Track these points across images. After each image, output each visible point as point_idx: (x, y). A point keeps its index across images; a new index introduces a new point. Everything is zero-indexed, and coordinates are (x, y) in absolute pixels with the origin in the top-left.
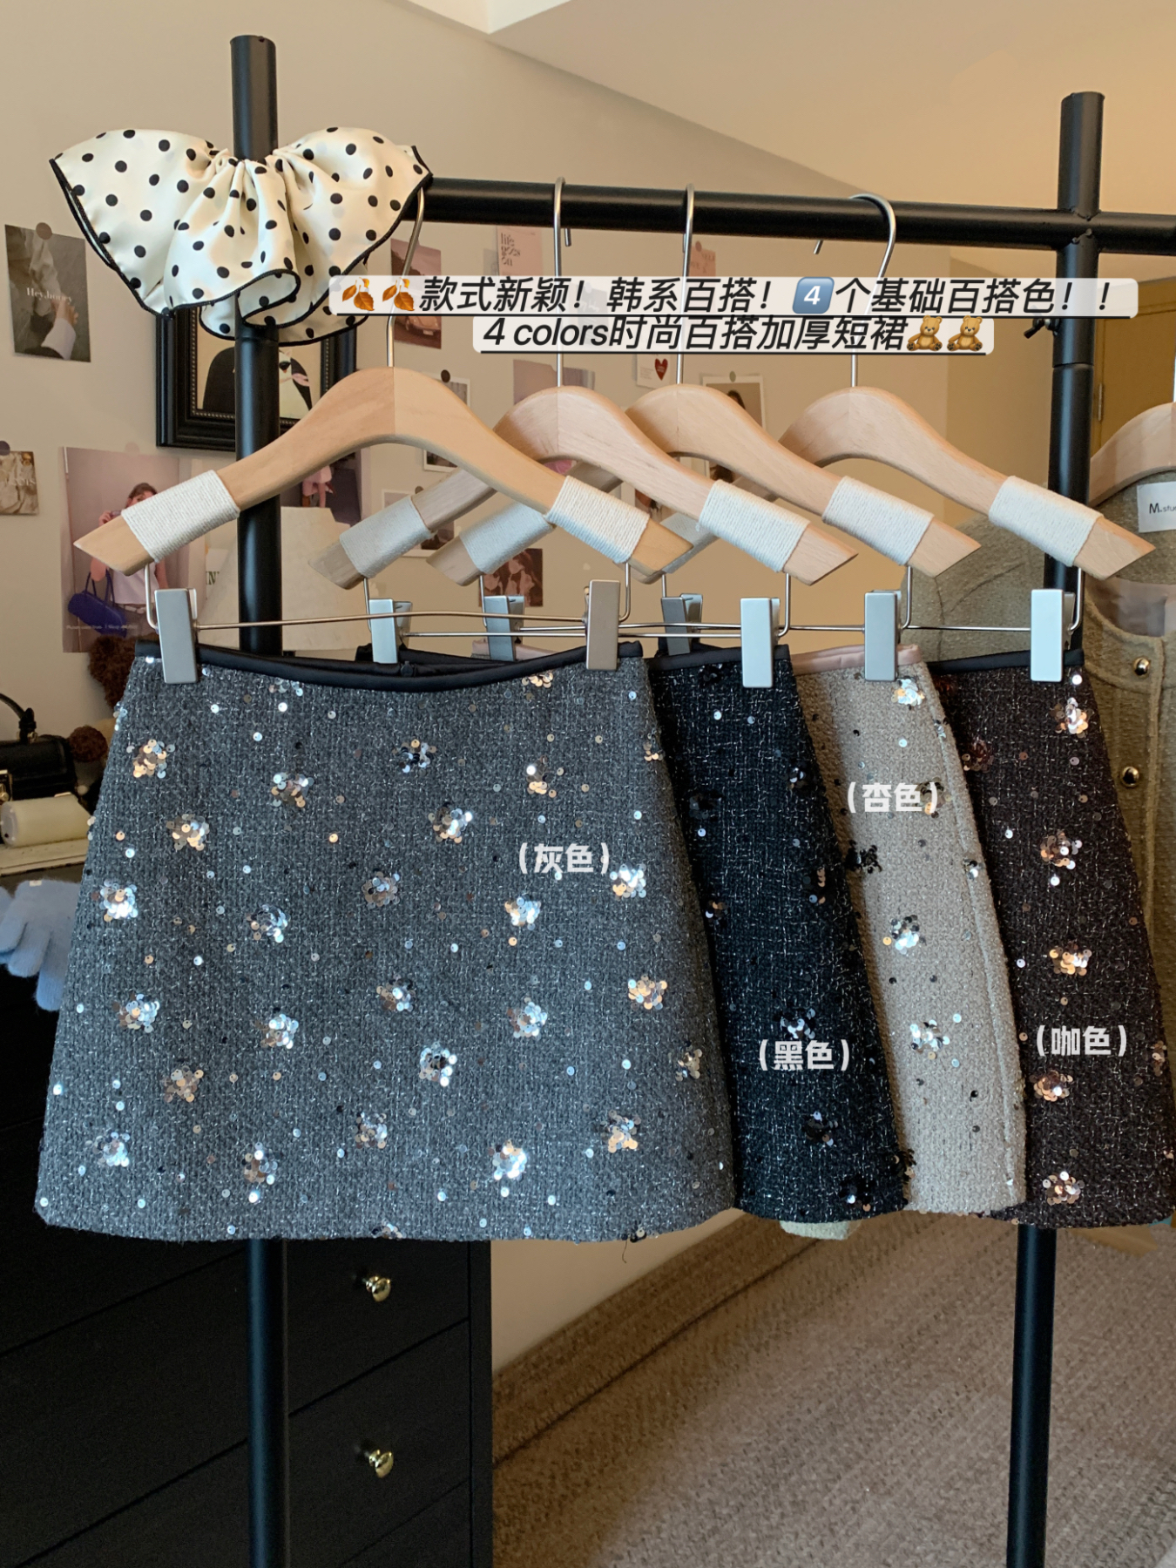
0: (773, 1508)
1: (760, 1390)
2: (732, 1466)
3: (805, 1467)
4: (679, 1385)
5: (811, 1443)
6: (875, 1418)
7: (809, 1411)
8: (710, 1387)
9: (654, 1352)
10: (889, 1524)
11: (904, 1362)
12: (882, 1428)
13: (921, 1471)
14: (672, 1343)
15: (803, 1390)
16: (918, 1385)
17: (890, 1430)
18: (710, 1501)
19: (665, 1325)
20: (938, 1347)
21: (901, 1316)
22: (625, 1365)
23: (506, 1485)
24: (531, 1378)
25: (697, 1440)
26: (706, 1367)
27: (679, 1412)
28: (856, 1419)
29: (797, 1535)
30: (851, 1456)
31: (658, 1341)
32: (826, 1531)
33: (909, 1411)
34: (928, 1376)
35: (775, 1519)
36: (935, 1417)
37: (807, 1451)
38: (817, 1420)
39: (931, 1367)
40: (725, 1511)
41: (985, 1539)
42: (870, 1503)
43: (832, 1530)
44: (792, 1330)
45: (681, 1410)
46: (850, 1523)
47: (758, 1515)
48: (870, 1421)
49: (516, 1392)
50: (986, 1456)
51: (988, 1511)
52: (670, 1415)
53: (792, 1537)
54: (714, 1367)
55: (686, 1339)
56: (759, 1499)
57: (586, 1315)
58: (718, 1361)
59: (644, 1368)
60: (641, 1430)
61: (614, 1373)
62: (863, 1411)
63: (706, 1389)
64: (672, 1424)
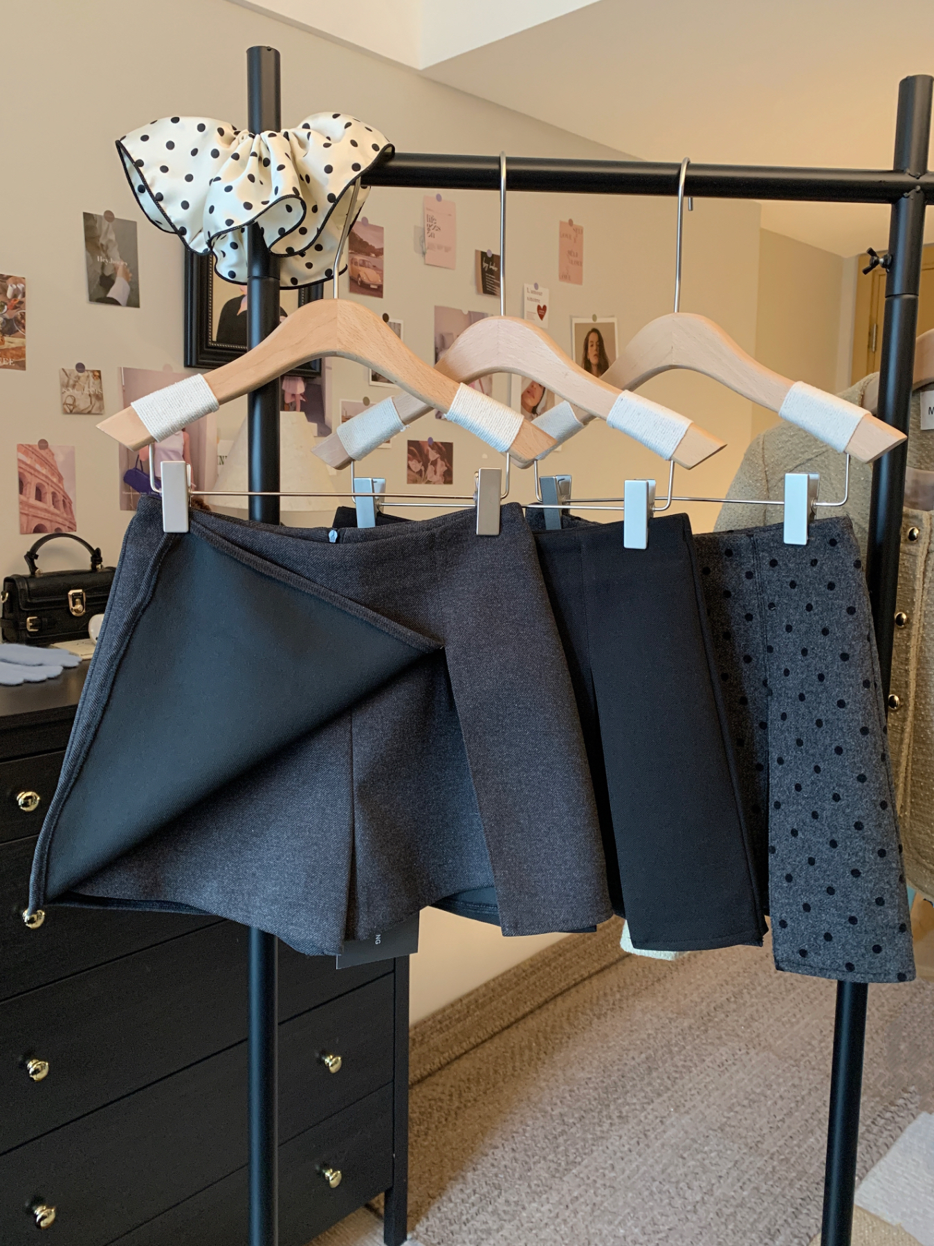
0: (605, 1119)
1: (599, 1044)
2: (577, 1092)
3: (629, 1095)
4: (542, 1040)
5: (634, 1079)
6: (681, 1064)
8: (563, 1041)
9: (524, 1016)
10: (686, 1132)
11: (703, 1028)
12: (684, 1070)
13: (711, 1100)
14: (538, 1012)
15: (630, 1044)
16: (712, 1044)
17: (690, 1072)
18: (561, 1115)
19: (533, 998)
20: (728, 1019)
21: (702, 998)
22: (505, 1024)
23: (417, 1100)
24: (437, 1030)
25: (553, 1075)
26: (562, 1027)
27: (541, 1056)
28: (667, 1065)
29: (621, 1137)
30: (662, 1088)
31: (527, 1010)
32: (642, 1136)
33: (704, 1060)
34: (720, 1038)
35: (606, 1127)
36: (723, 1065)
37: (631, 1084)
38: (639, 1064)
39: (723, 1033)
40: (571, 1121)
41: (753, 1144)
42: (673, 1119)
43: (645, 1135)
44: (624, 1006)
46: (659, 1131)
47: (594, 1124)
48: (677, 1066)
49: (426, 1040)
50: (758, 1091)
51: (757, 1126)
52: (535, 1058)
53: (618, 1138)
54: (567, 1029)
55: (548, 1009)
56: (595, 1114)
57: (477, 990)
58: (571, 1024)
59: (517, 1027)
60: (514, 1068)
61: (496, 1030)
62: (672, 1059)
63: (561, 1043)
64: (536, 1064)
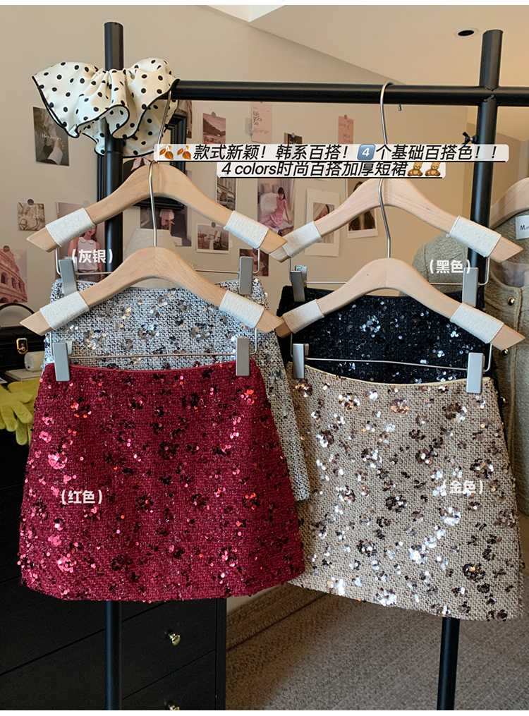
0: (356, 675)
2: (339, 655)
3: (372, 659)
4: (320, 618)
5: (376, 648)
6: (406, 640)
7: (376, 634)
8: (333, 620)
10: (407, 687)
12: (408, 644)
15: (375, 625)
18: (328, 669)
22: (297, 608)
26: (332, 611)
28: (397, 640)
30: (393, 655)
31: (312, 599)
32: (377, 687)
33: (421, 638)
35: (356, 680)
37: (374, 652)
38: (380, 638)
40: (334, 674)
42: (399, 677)
43: (380, 687)
45: (319, 630)
46: (389, 684)
47: (349, 677)
52: (314, 630)
53: (363, 688)
54: (336, 612)
56: (350, 671)
60: (301, 636)
61: (292, 611)
62: (401, 636)
64: (315, 635)
